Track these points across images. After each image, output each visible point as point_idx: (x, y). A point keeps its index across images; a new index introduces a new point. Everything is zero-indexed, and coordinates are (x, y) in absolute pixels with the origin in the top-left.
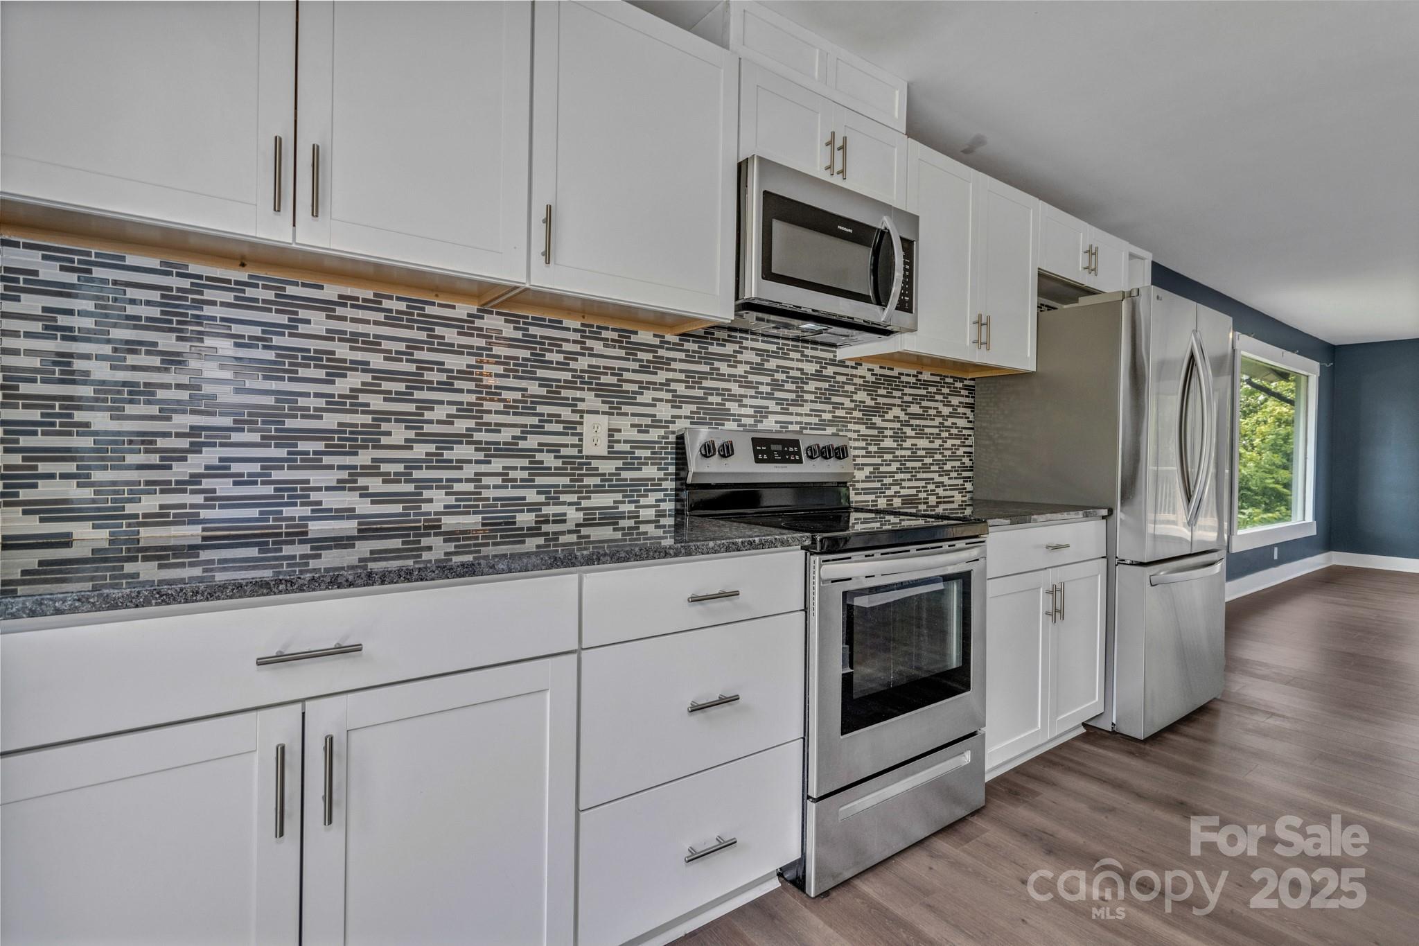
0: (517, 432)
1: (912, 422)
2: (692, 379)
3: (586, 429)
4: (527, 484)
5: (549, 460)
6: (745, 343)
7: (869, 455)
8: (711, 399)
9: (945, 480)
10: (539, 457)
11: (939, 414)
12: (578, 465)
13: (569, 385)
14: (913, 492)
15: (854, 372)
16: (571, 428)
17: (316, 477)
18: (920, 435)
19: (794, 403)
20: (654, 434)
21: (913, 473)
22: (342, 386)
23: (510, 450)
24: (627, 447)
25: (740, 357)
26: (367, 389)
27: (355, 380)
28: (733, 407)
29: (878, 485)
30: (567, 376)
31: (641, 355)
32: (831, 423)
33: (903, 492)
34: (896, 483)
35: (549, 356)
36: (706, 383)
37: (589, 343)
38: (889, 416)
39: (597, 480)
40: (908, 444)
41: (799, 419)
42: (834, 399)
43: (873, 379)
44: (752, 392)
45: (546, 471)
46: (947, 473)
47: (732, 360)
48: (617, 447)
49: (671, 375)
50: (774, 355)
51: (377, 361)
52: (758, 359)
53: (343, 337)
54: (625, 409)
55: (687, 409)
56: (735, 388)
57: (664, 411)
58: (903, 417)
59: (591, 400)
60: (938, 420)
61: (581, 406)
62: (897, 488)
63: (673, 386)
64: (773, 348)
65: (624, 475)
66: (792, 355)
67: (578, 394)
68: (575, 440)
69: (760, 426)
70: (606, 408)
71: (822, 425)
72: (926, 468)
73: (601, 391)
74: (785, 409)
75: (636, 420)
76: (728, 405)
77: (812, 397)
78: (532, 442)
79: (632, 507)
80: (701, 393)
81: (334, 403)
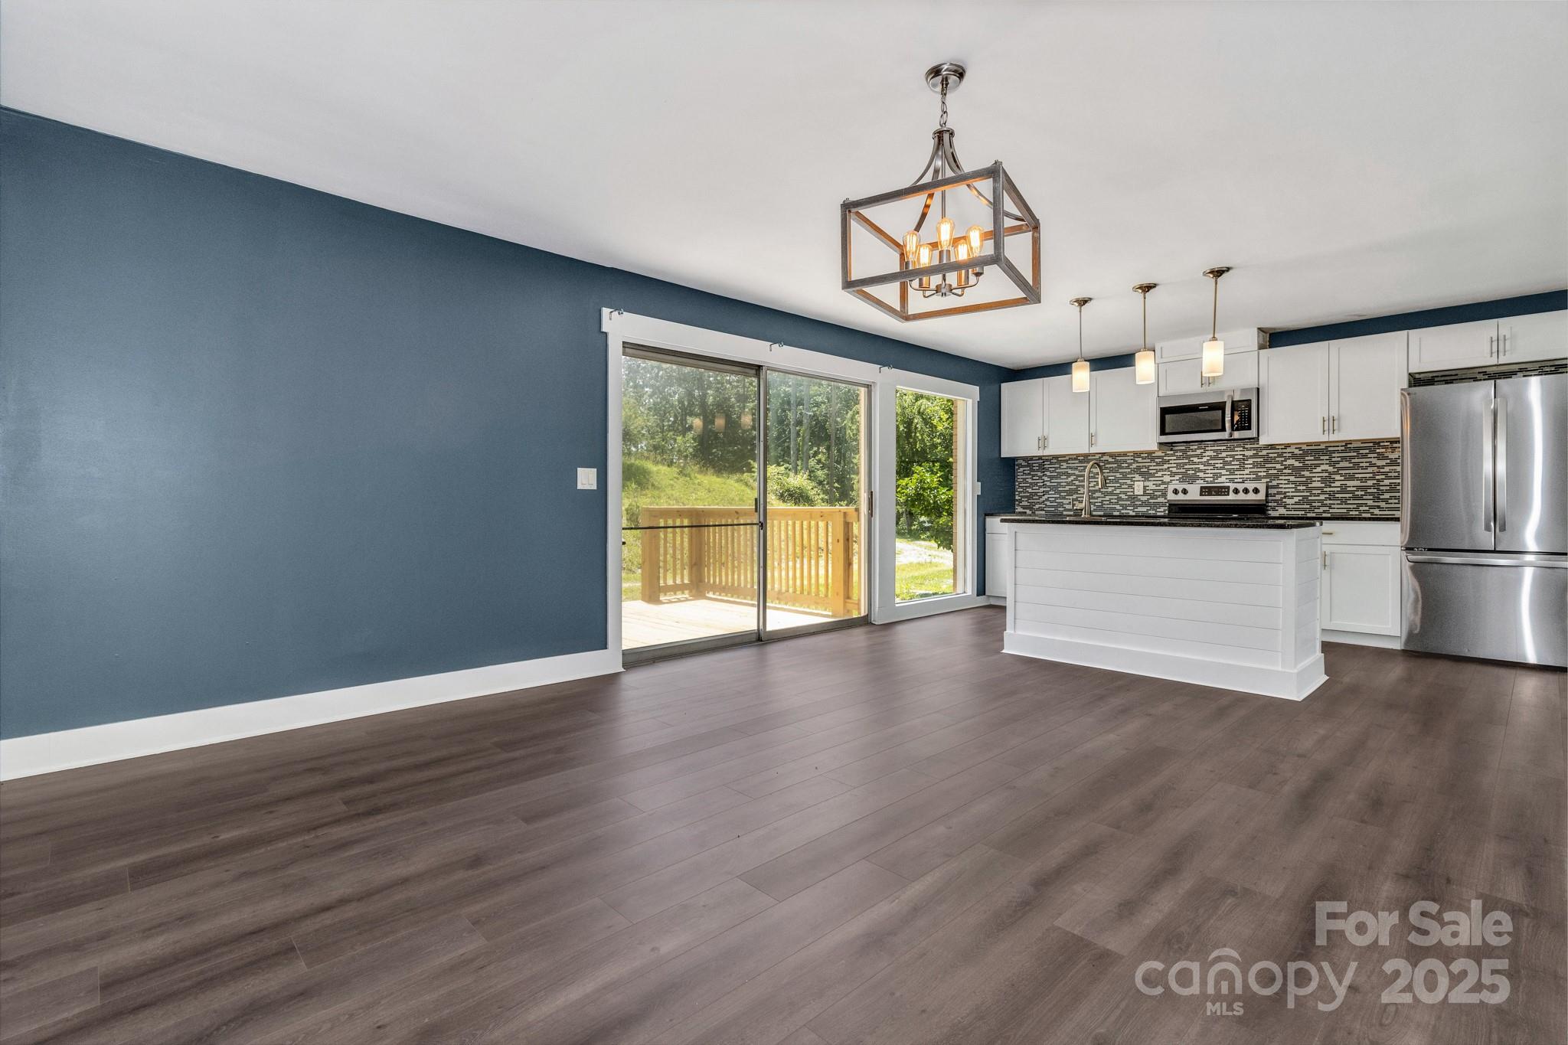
0: (1113, 488)
1: (1340, 472)
2: (1178, 466)
3: (1135, 486)
4: (1117, 503)
5: (1123, 496)
6: (1207, 448)
7: (1299, 491)
8: (1189, 472)
9: (1383, 504)
10: (1120, 495)
11: (1372, 465)
12: (1133, 498)
13: (1130, 473)
14: (1345, 511)
15: (1284, 451)
16: (1131, 486)
17: (1065, 501)
18: (1352, 478)
19: (1238, 470)
20: (1162, 487)
21: (1344, 501)
22: (1070, 479)
23: (1111, 493)
24: (1152, 492)
25: (1204, 454)
26: (1076, 480)
27: (1072, 478)
28: (1201, 474)
29: (1308, 506)
30: (1129, 470)
31: (1156, 460)
32: (1265, 477)
33: (1331, 511)
34: (1325, 505)
35: (1123, 465)
36: (1186, 467)
37: (1136, 459)
38: (1319, 469)
39: (1140, 503)
40: (1338, 484)
41: (1242, 476)
42: (1267, 466)
43: (1301, 452)
44: (1212, 468)
45: (1123, 500)
46: (1386, 501)
47: (1200, 456)
48: (1147, 492)
49: (1170, 466)
50: (1224, 451)
51: (1077, 473)
52: (1215, 454)
53: (1071, 468)
54: (1150, 479)
55: (1177, 477)
56: (1202, 467)
57: (1167, 479)
58: (1331, 469)
59: (1137, 477)
60: (1370, 470)
61: (1134, 479)
62: (1327, 509)
63: (1171, 469)
64: (1225, 448)
65: (1150, 501)
66: (1236, 449)
67: (1133, 476)
68: (1132, 490)
69: (1216, 481)
70: (1143, 479)
71: (1258, 478)
72: (1361, 498)
73: (1141, 474)
74: (1232, 472)
75: (1155, 482)
76: (1198, 474)
77: (1251, 466)
78: (1118, 491)
79: (1154, 512)
80: (1184, 471)
81: (1068, 484)
